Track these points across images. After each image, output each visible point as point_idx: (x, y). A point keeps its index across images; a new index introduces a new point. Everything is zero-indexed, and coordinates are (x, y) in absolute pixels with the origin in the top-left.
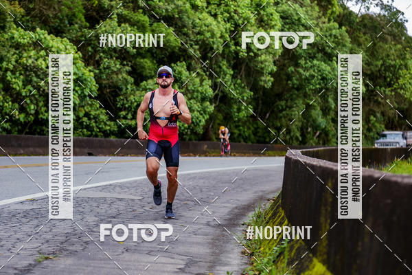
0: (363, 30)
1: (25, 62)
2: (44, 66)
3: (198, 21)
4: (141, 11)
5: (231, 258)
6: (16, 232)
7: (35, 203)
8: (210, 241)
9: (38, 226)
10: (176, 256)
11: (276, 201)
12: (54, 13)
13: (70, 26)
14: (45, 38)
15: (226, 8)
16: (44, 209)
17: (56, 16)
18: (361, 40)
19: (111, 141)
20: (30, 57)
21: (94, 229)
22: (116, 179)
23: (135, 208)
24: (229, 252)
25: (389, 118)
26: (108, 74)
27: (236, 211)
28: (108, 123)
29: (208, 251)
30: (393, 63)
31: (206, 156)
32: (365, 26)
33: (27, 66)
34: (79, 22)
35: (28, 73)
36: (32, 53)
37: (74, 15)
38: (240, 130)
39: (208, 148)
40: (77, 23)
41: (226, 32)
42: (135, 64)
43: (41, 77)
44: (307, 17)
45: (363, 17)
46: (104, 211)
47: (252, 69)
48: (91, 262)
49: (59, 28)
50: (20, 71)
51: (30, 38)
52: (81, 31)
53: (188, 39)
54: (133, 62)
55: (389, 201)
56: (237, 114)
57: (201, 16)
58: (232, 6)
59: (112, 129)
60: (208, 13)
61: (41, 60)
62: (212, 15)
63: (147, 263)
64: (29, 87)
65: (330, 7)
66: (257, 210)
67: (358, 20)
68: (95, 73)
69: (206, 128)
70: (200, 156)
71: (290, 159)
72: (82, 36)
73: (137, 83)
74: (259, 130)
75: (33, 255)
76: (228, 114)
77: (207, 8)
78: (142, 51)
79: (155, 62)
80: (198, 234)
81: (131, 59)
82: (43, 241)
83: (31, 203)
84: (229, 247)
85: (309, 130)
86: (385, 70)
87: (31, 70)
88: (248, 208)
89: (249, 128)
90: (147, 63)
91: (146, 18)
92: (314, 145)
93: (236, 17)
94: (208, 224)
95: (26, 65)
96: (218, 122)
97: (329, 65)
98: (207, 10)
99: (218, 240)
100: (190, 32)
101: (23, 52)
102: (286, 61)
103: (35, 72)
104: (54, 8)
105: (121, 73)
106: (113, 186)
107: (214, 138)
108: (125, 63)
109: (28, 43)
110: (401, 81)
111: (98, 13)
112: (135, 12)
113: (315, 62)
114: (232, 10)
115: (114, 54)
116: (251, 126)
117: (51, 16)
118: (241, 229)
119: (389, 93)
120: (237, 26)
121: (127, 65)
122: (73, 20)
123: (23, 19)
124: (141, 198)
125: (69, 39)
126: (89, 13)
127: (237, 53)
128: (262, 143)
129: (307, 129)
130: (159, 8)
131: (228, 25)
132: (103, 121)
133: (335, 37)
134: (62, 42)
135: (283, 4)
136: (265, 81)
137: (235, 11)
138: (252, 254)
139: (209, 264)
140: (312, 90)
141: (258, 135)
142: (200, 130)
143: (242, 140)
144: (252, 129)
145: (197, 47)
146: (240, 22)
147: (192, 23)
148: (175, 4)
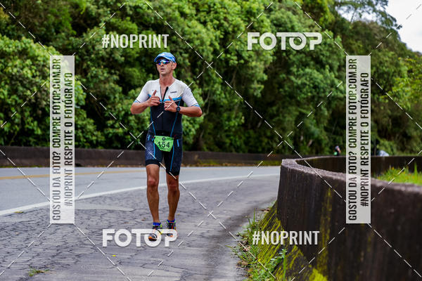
0: (356, 37)
1: (11, 71)
2: (30, 76)
3: (187, 28)
4: (128, 18)
5: (226, 270)
6: (5, 245)
7: (24, 215)
8: (205, 253)
9: (28, 239)
10: (170, 269)
11: (271, 212)
12: (40, 21)
13: (57, 34)
14: (31, 47)
15: (216, 15)
16: (34, 222)
17: (42, 25)
18: (353, 47)
19: (100, 152)
20: (16, 66)
21: (86, 242)
22: (107, 191)
23: (126, 220)
24: (224, 264)
25: (383, 126)
26: (96, 83)
27: (230, 222)
28: (95, 133)
29: (203, 263)
30: (386, 70)
31: (197, 166)
32: (357, 33)
33: (13, 75)
34: (66, 30)
35: (13, 83)
36: (18, 62)
37: (60, 23)
38: (231, 140)
39: (199, 158)
40: (63, 32)
41: (216, 40)
42: (124, 73)
43: (27, 86)
44: (300, 25)
45: (356, 24)
46: (94, 223)
47: (243, 77)
48: (84, 275)
49: (45, 36)
50: (5, 80)
51: (16, 47)
52: (68, 39)
53: (177, 47)
54: (122, 71)
55: (393, 210)
56: (227, 123)
57: (190, 24)
58: (222, 13)
59: (99, 140)
60: (197, 20)
61: (26, 69)
62: (201, 23)
63: (141, 276)
64: (14, 97)
65: (322, 14)
66: (251, 220)
67: (350, 27)
68: (82, 82)
69: (196, 138)
70: (191, 166)
71: (287, 168)
72: (69, 44)
73: (125, 92)
74: (251, 140)
75: (24, 269)
76: (218, 123)
77: (196, 15)
78: (131, 60)
79: (144, 70)
80: (193, 246)
81: (120, 68)
82: (34, 255)
83: (20, 215)
84: (225, 258)
85: (302, 138)
86: (378, 77)
87: (17, 80)
88: (242, 219)
89: (240, 138)
90: (136, 72)
91: (134, 26)
92: (307, 154)
93: (226, 24)
94: (202, 236)
95: (11, 74)
96: (209, 131)
97: (322, 73)
98: (196, 18)
99: (213, 251)
100: (180, 40)
101: (9, 60)
102: (278, 69)
103: (21, 82)
104: (40, 16)
105: (109, 82)
106: (103, 198)
107: (205, 148)
108: (113, 71)
109: (13, 51)
110: (395, 89)
111: (85, 21)
112: (122, 20)
113: (308, 70)
114: (222, 17)
115: (101, 63)
116: (242, 136)
117: (37, 24)
118: (237, 240)
119: (383, 101)
120: (226, 33)
121: (115, 74)
122: (59, 28)
123: (8, 28)
124: (132, 210)
125: (55, 48)
126: (76, 21)
127: (227, 61)
128: (254, 153)
129: (300, 138)
130: (148, 16)
131: (218, 33)
132: (90, 131)
133: (330, 45)
134: (48, 50)
135: (276, 11)
136: (255, 89)
137: (225, 19)
138: (248, 266)
139: (204, 277)
140: (304, 98)
141: (250, 144)
142: (190, 140)
143: (233, 150)
144: (243, 138)
145: (186, 55)
146: (230, 29)
147: (182, 31)
148: (164, 12)
